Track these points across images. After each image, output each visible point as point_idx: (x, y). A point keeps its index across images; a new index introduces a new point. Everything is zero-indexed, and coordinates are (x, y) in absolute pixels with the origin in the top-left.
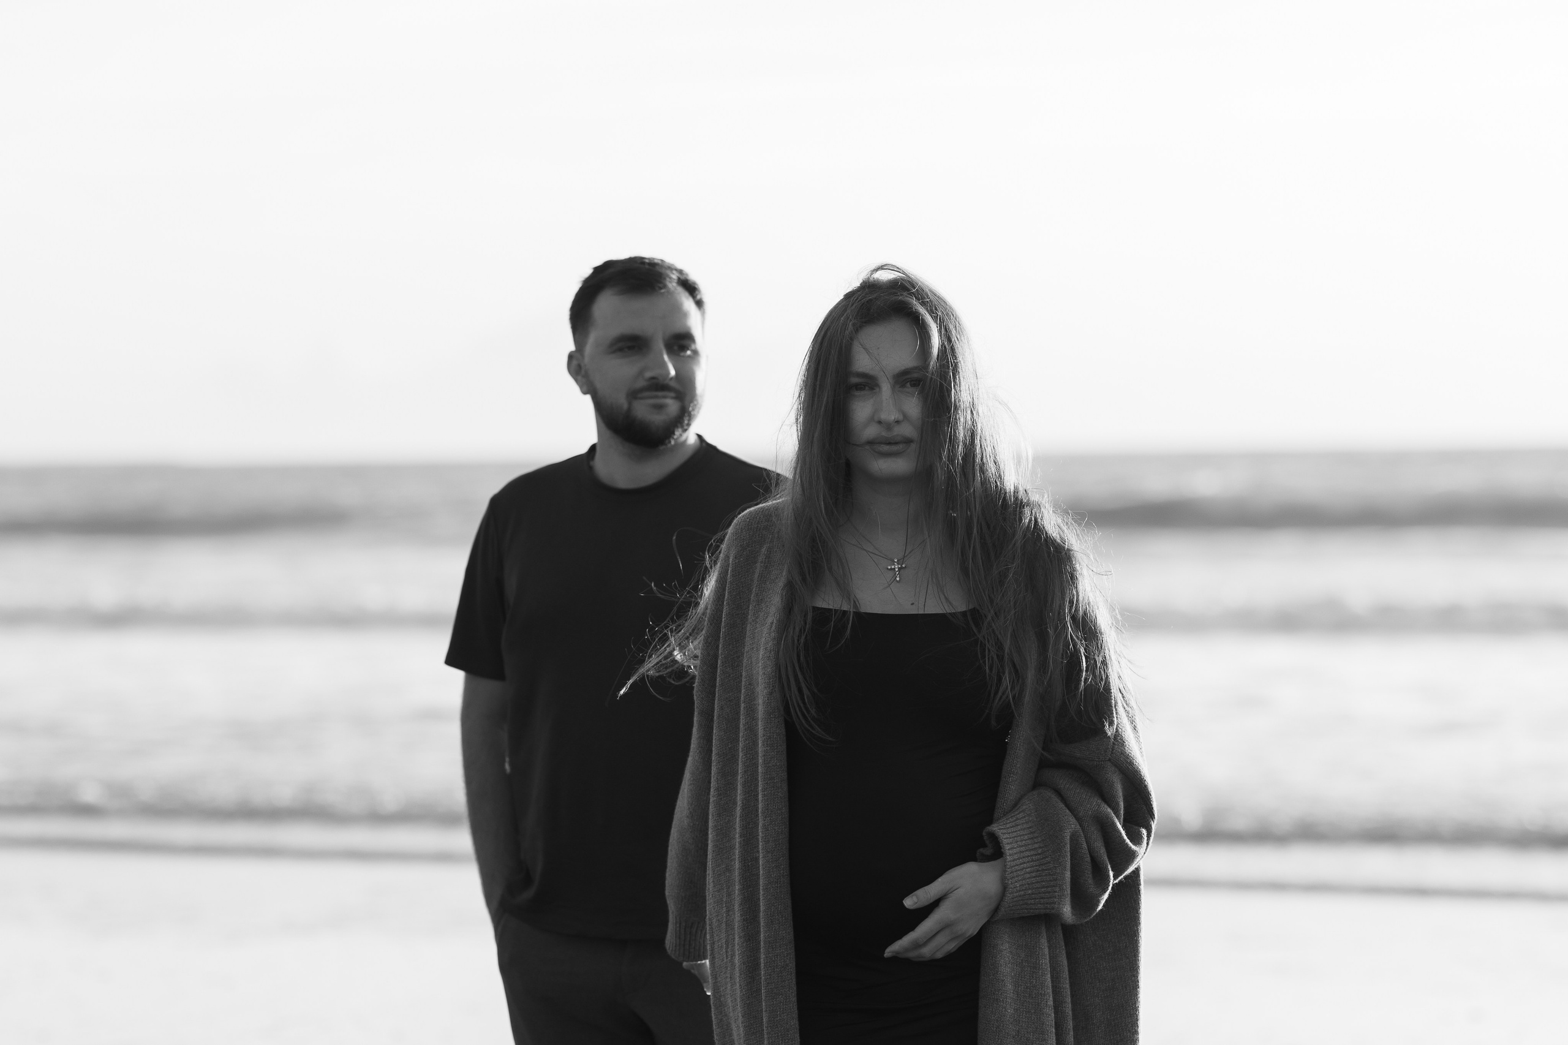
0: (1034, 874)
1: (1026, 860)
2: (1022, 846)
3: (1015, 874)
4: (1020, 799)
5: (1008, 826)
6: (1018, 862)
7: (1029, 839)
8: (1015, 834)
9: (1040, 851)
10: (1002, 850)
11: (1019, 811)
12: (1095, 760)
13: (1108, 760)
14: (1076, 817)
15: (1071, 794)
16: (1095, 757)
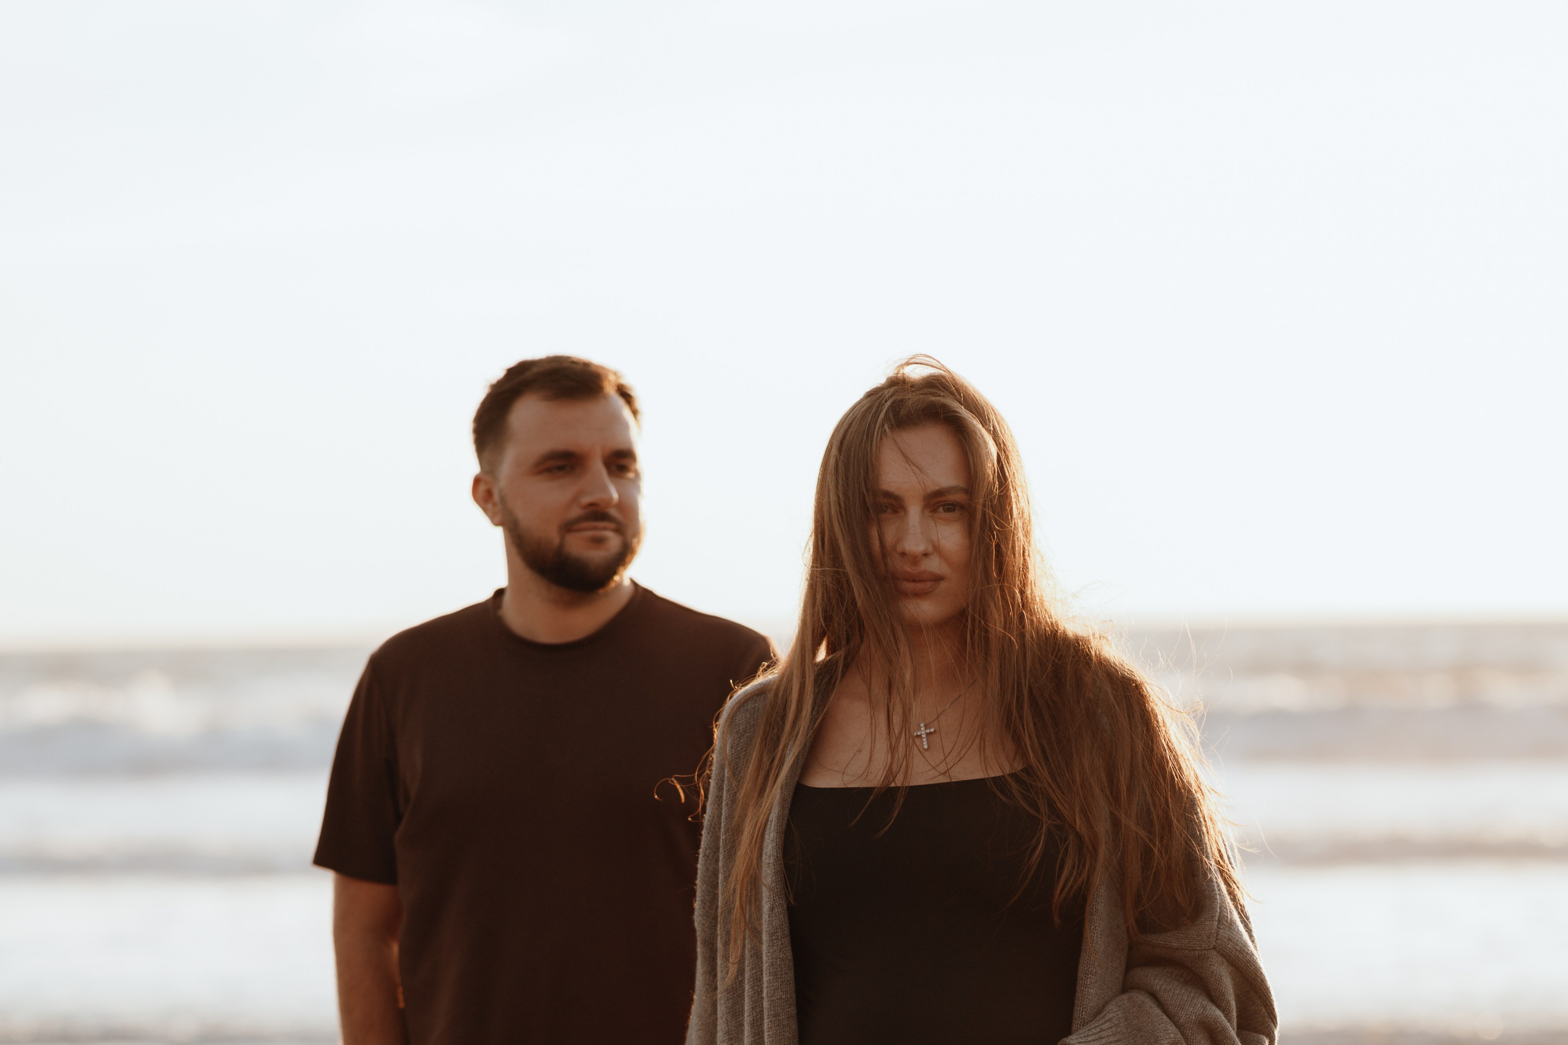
11: (1104, 1020)
12: (1197, 950)
13: (1213, 949)
14: (1177, 1024)
15: (1170, 996)
16: (1197, 946)
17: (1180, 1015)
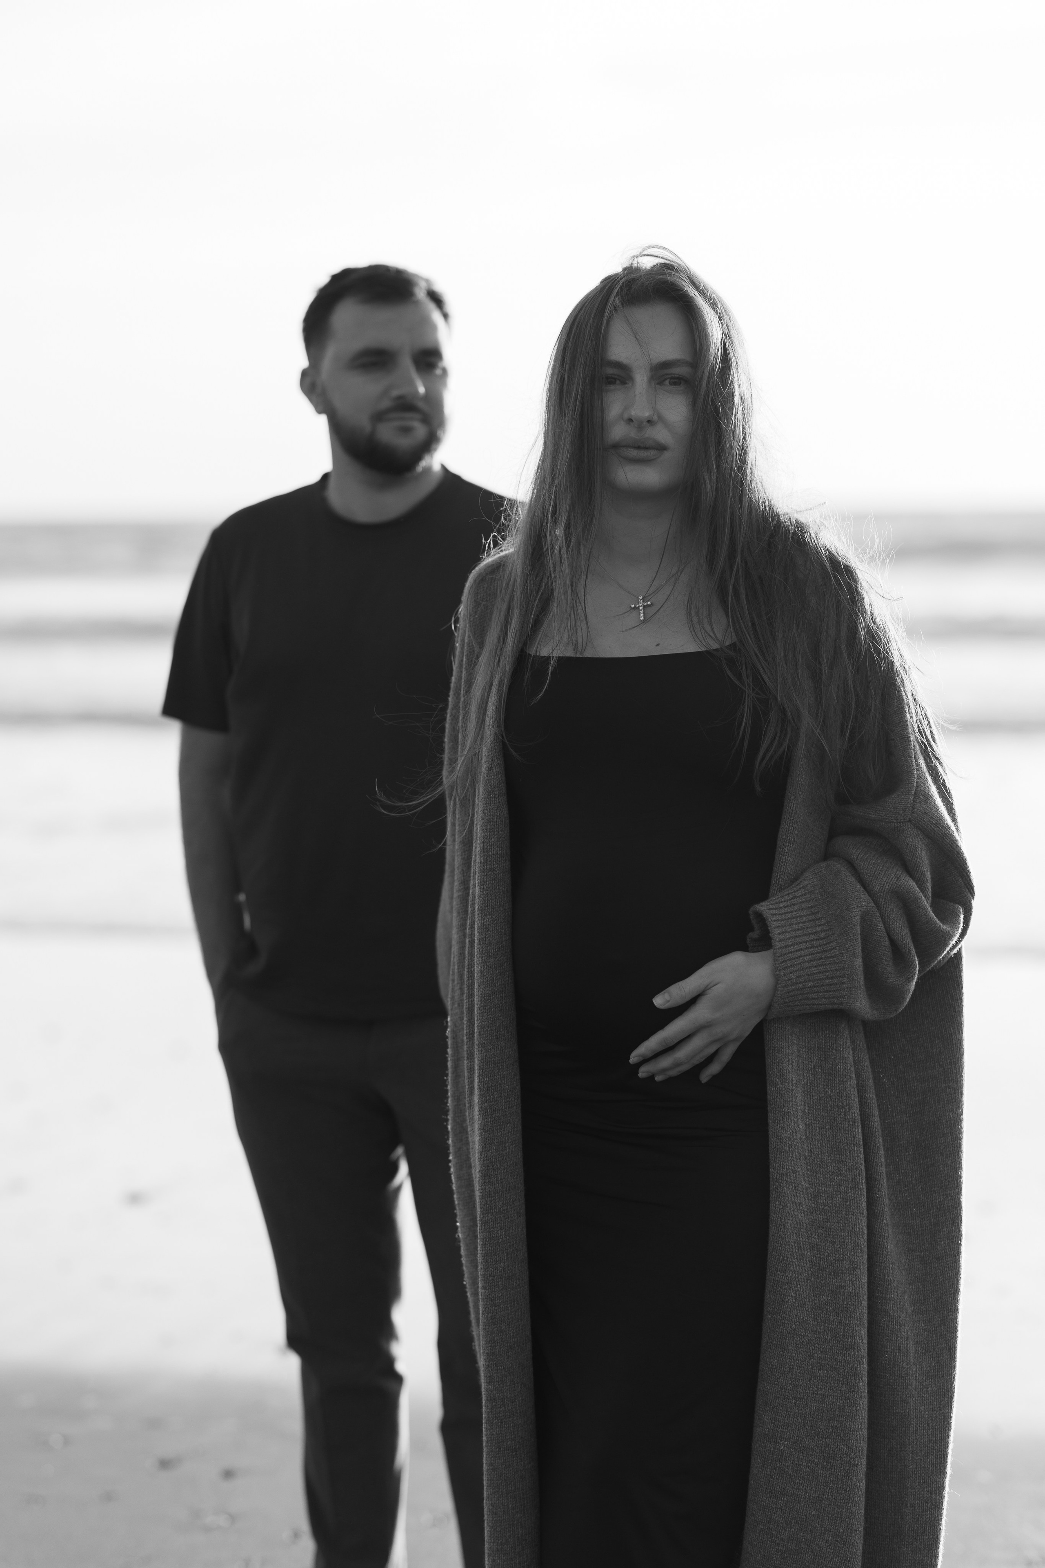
0: (815, 963)
1: (803, 946)
2: (799, 930)
3: (789, 963)
4: (802, 873)
5: (781, 905)
6: (792, 949)
7: (811, 921)
8: (789, 915)
9: (822, 935)
10: (771, 935)
11: (798, 887)
12: (893, 822)
13: (908, 821)
14: (869, 893)
15: (865, 865)
16: (893, 818)
17: (874, 884)
